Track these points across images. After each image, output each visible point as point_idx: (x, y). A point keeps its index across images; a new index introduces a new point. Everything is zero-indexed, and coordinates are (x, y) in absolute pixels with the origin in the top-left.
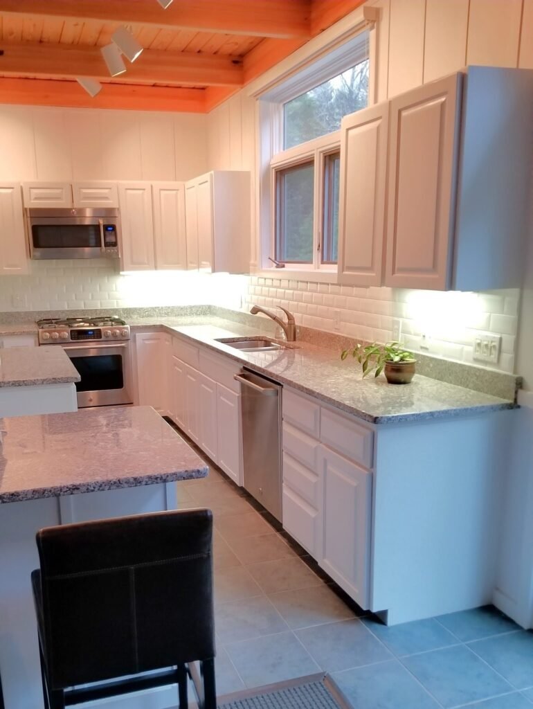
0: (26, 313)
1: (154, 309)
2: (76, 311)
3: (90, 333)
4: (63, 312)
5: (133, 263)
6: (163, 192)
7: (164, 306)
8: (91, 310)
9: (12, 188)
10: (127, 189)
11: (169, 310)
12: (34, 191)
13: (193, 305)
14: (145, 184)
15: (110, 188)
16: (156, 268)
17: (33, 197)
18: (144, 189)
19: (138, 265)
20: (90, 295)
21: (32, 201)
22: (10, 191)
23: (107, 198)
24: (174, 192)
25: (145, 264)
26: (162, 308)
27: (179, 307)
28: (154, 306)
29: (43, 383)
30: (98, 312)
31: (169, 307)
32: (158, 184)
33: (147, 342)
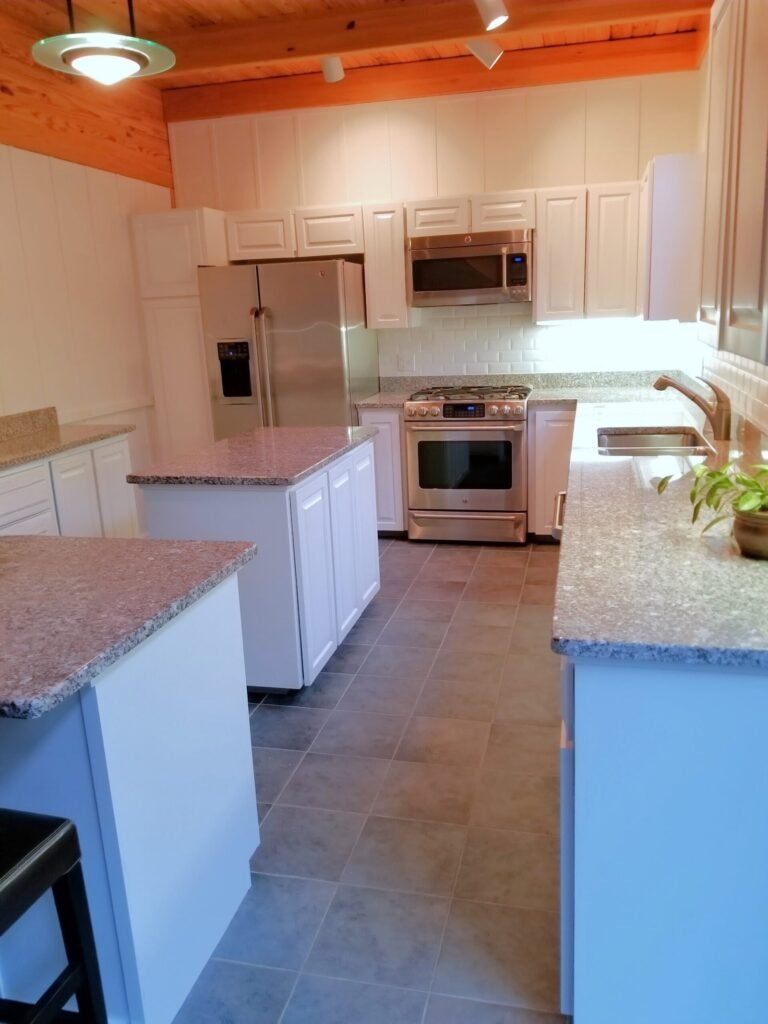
0: (413, 378)
1: (588, 375)
2: (476, 377)
3: (470, 408)
4: (459, 378)
5: (550, 308)
6: (604, 200)
7: (603, 370)
8: (497, 376)
9: (393, 212)
10: (549, 200)
11: (613, 378)
12: (421, 213)
13: (652, 369)
14: (578, 189)
15: (524, 201)
16: (585, 313)
17: (419, 222)
18: (575, 198)
19: (559, 310)
20: (498, 354)
21: (418, 228)
22: (389, 216)
23: (519, 216)
24: (622, 198)
25: (569, 309)
26: (601, 374)
27: (628, 373)
28: (589, 371)
29: (243, 483)
30: (506, 378)
31: (612, 373)
32: (595, 188)
33: (552, 425)
